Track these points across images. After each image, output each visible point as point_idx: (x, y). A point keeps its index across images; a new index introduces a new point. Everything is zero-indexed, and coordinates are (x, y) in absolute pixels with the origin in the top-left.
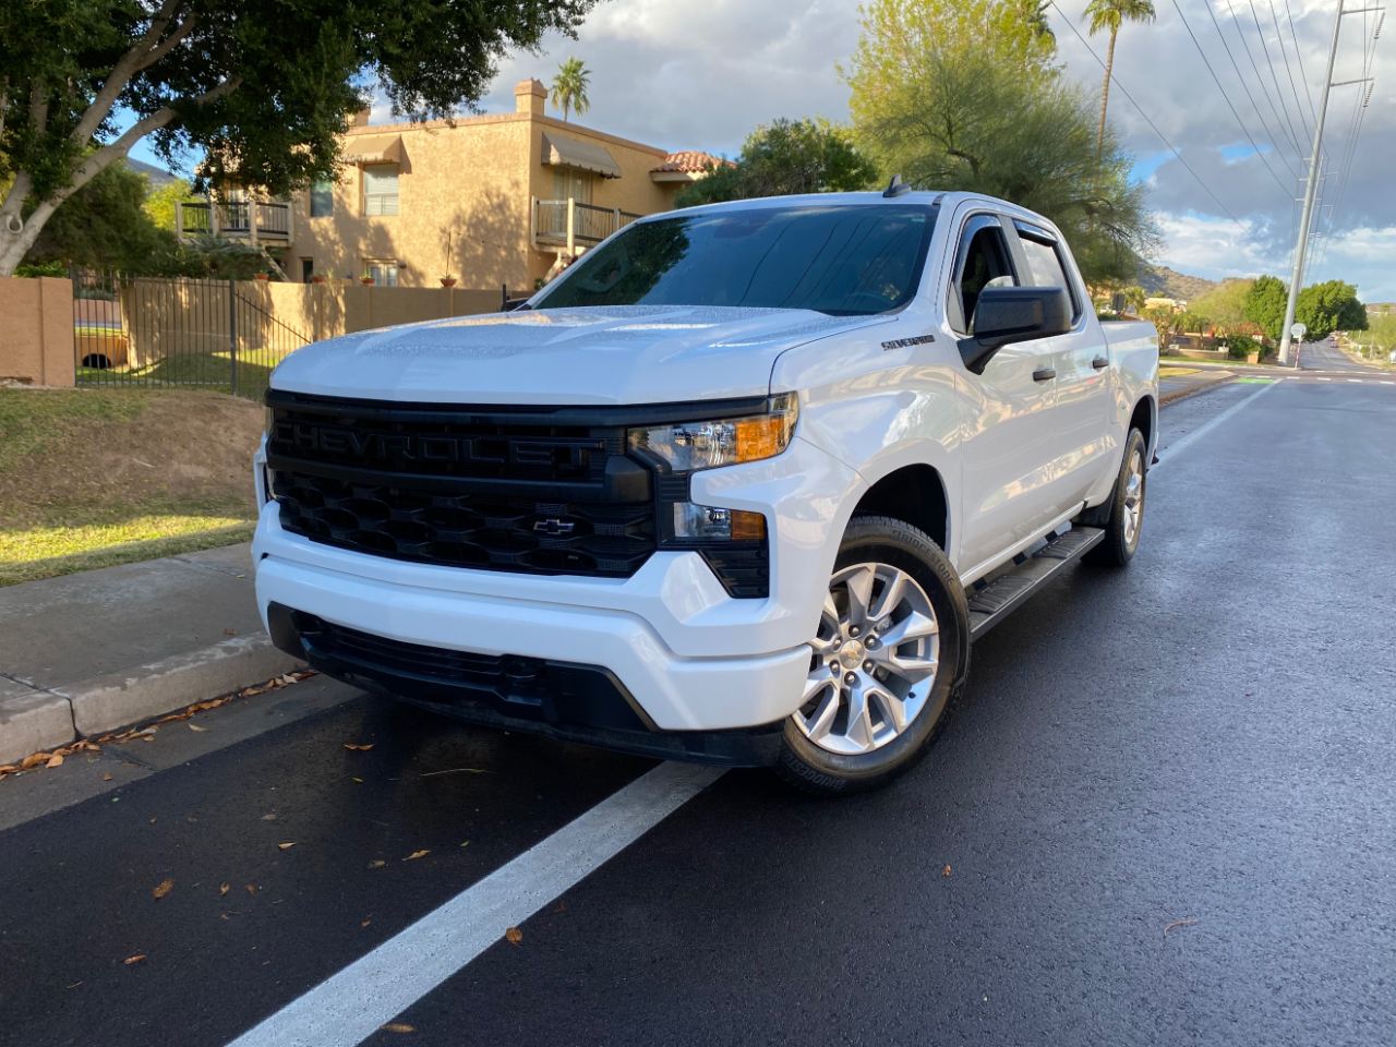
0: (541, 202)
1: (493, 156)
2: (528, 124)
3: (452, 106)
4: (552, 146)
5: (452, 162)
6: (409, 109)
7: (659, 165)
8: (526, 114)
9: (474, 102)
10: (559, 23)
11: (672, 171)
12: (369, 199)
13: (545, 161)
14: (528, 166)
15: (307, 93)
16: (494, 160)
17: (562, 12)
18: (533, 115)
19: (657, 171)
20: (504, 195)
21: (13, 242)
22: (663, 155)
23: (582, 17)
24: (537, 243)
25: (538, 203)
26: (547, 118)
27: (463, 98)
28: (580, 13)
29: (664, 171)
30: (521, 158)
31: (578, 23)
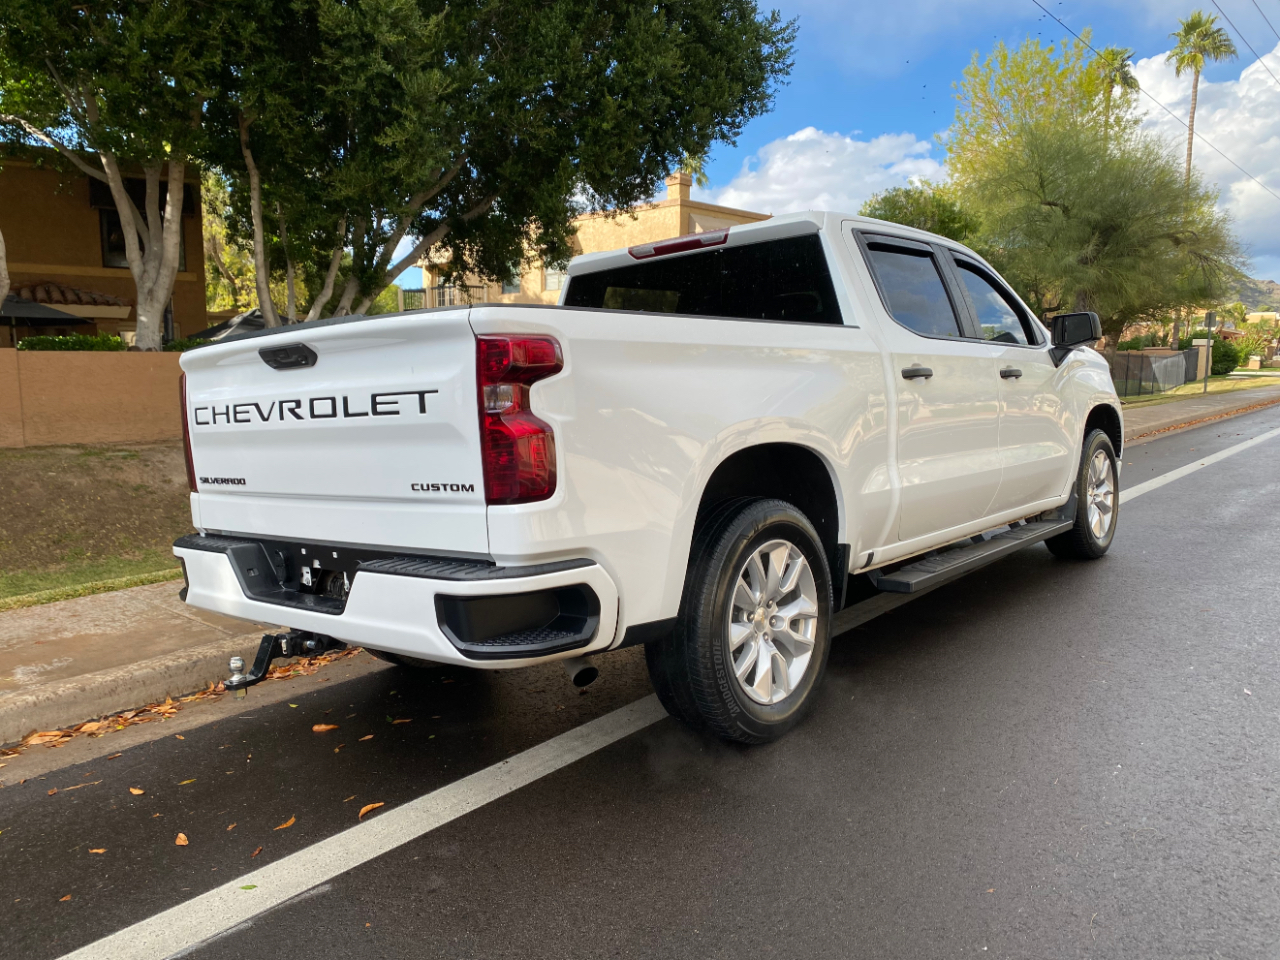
1: (649, 236)
2: (678, 209)
3: (634, 204)
4: (697, 225)
5: (616, 243)
6: (604, 208)
8: (676, 200)
9: (651, 199)
10: (724, 136)
12: (548, 278)
15: (551, 209)
17: (725, 128)
18: (682, 201)
23: (740, 130)
26: (692, 202)
27: (642, 197)
28: (739, 127)
31: (737, 134)
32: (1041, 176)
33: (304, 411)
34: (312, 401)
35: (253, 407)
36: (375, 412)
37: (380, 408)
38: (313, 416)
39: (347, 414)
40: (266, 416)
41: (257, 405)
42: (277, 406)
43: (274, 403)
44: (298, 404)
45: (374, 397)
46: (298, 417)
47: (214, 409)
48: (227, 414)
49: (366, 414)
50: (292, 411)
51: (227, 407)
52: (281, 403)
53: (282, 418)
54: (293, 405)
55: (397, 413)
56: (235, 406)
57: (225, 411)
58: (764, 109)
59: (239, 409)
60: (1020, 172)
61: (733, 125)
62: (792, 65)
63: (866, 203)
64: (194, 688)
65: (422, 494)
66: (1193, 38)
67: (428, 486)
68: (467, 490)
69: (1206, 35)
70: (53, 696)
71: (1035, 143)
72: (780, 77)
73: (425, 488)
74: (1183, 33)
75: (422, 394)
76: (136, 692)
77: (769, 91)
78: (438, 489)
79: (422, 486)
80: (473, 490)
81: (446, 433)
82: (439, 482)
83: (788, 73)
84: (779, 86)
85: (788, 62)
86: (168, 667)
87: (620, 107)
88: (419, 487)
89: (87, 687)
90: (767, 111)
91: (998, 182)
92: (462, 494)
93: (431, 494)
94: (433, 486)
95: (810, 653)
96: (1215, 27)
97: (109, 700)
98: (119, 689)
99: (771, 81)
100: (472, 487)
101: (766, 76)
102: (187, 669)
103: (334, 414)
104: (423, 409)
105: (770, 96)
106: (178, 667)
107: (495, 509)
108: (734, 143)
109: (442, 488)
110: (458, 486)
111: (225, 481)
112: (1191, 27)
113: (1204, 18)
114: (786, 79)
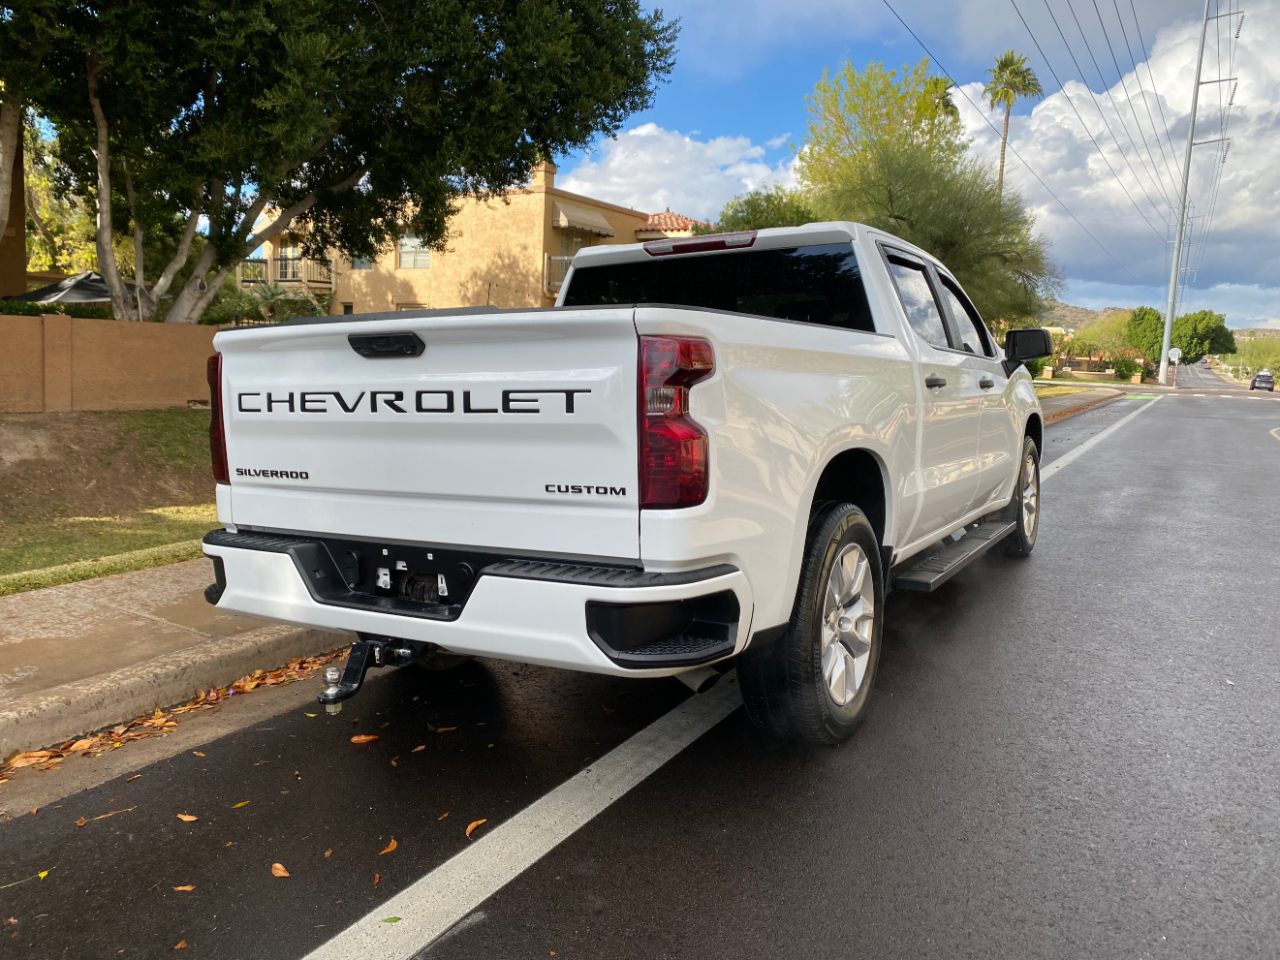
0: (553, 258)
1: (512, 221)
2: (543, 195)
3: (507, 188)
4: (561, 213)
5: (477, 225)
6: (476, 190)
7: (642, 226)
8: (541, 186)
9: (524, 185)
10: (605, 128)
11: (653, 230)
12: (403, 255)
13: (556, 225)
14: (542, 229)
15: (433, 188)
16: (513, 224)
17: (606, 121)
18: (547, 188)
19: (641, 231)
20: (514, 257)
21: (200, 298)
22: (644, 217)
23: (621, 124)
24: (549, 290)
25: (550, 258)
26: (557, 190)
27: (516, 181)
28: (620, 121)
29: (647, 230)
30: (536, 222)
31: (617, 127)
32: (889, 192)
33: (408, 403)
34: (419, 395)
35: (332, 396)
36: (506, 409)
37: (513, 405)
38: (419, 408)
39: (467, 409)
40: (350, 406)
41: (338, 396)
42: (367, 399)
43: (363, 394)
44: (399, 396)
45: (506, 394)
46: (398, 410)
47: (269, 395)
48: (291, 401)
49: (495, 411)
50: (389, 403)
51: (291, 395)
52: (374, 395)
53: (374, 408)
54: (392, 397)
55: (537, 411)
56: (303, 395)
57: (287, 398)
58: (644, 105)
59: (307, 397)
60: (874, 184)
61: (614, 118)
62: (673, 64)
63: (728, 204)
64: (183, 697)
65: (558, 496)
66: (1006, 75)
67: (567, 487)
68: (617, 493)
69: (1016, 73)
70: (36, 711)
71: (886, 161)
72: (661, 75)
73: (563, 489)
74: (997, 70)
75: (570, 394)
76: (123, 704)
77: (650, 88)
78: (580, 491)
79: (559, 487)
80: (624, 493)
81: (599, 434)
82: (581, 483)
83: (669, 72)
84: (660, 84)
85: (670, 61)
86: (156, 675)
87: (509, 90)
88: (556, 489)
89: (73, 700)
90: (647, 107)
91: (852, 192)
92: (611, 498)
93: (571, 496)
94: (573, 488)
95: (867, 655)
96: (1025, 67)
97: (95, 714)
98: (106, 701)
99: (652, 79)
100: (623, 491)
101: (648, 73)
102: (176, 677)
103: (450, 408)
104: (570, 408)
105: (652, 92)
106: (167, 675)
107: (648, 514)
108: (614, 136)
109: (585, 491)
110: (606, 489)
111: (274, 473)
112: (1005, 64)
113: (1016, 58)
114: (667, 77)
